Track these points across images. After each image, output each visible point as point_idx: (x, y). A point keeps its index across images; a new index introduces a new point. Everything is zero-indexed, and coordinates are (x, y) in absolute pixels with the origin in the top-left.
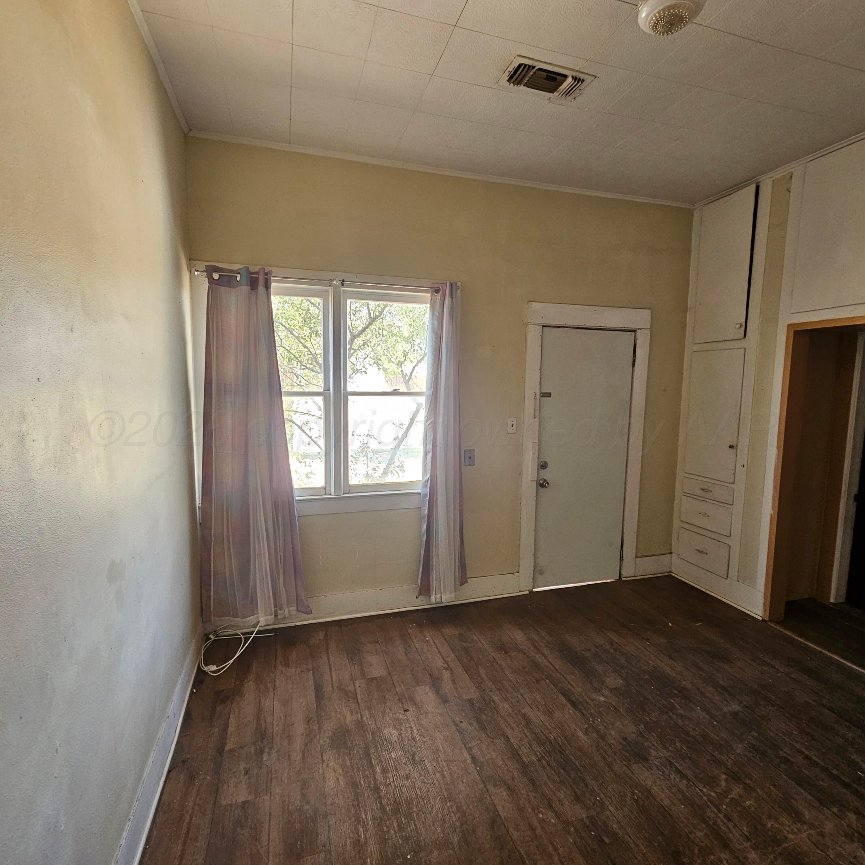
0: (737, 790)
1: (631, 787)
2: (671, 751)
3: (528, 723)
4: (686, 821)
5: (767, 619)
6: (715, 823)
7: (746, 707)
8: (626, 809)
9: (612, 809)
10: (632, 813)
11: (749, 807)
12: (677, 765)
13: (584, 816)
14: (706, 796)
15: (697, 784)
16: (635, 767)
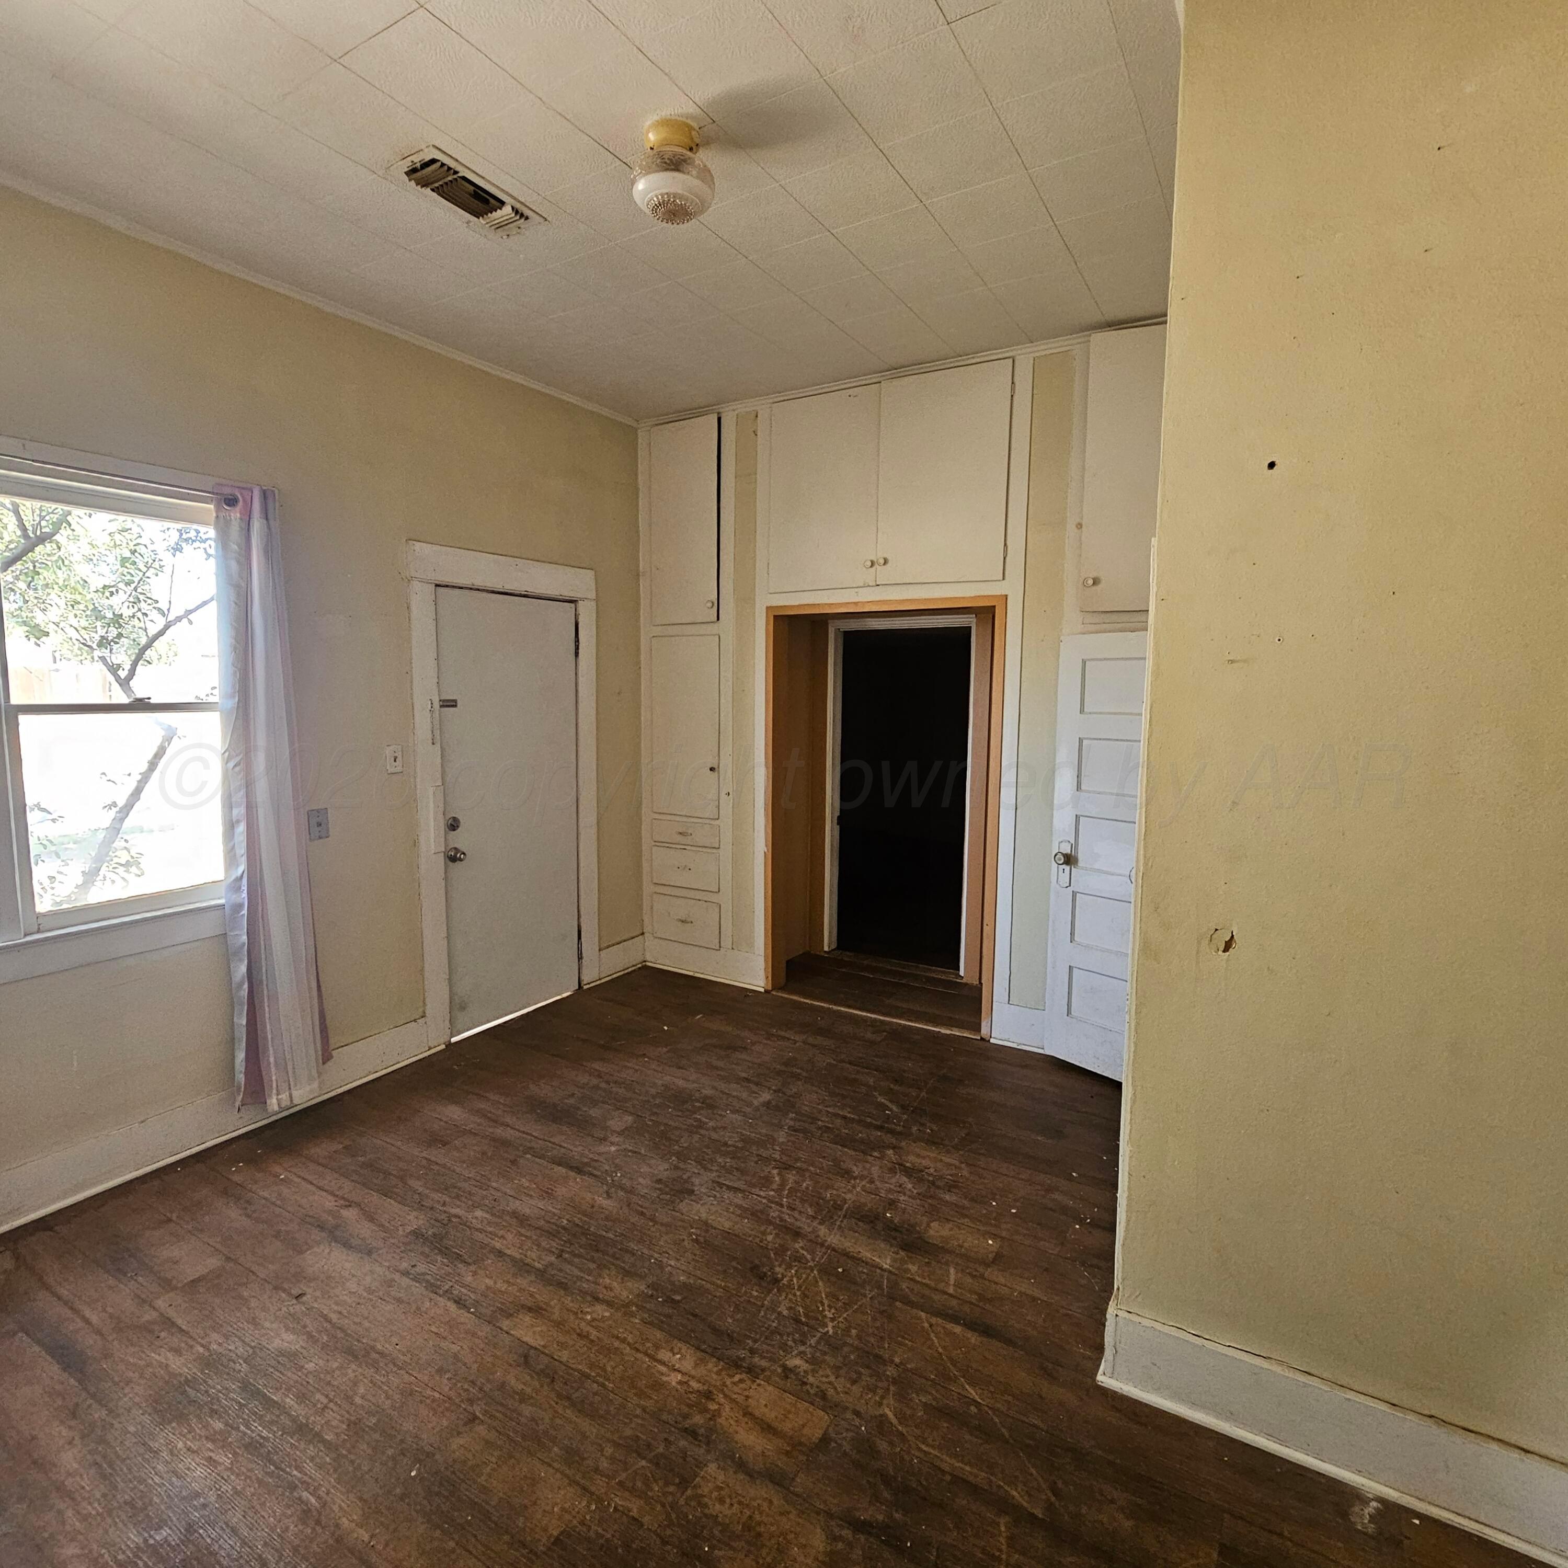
0: (791, 1177)
1: (685, 1228)
2: (717, 1171)
3: (522, 1220)
4: (753, 1233)
5: (770, 988)
6: (782, 1220)
7: (775, 1091)
8: (688, 1255)
9: (672, 1263)
10: (695, 1255)
11: (807, 1188)
12: (727, 1183)
13: (643, 1287)
14: (764, 1198)
15: (753, 1190)
16: (683, 1206)
